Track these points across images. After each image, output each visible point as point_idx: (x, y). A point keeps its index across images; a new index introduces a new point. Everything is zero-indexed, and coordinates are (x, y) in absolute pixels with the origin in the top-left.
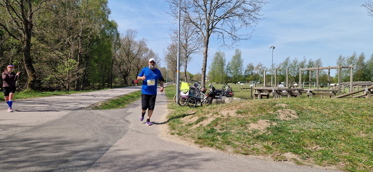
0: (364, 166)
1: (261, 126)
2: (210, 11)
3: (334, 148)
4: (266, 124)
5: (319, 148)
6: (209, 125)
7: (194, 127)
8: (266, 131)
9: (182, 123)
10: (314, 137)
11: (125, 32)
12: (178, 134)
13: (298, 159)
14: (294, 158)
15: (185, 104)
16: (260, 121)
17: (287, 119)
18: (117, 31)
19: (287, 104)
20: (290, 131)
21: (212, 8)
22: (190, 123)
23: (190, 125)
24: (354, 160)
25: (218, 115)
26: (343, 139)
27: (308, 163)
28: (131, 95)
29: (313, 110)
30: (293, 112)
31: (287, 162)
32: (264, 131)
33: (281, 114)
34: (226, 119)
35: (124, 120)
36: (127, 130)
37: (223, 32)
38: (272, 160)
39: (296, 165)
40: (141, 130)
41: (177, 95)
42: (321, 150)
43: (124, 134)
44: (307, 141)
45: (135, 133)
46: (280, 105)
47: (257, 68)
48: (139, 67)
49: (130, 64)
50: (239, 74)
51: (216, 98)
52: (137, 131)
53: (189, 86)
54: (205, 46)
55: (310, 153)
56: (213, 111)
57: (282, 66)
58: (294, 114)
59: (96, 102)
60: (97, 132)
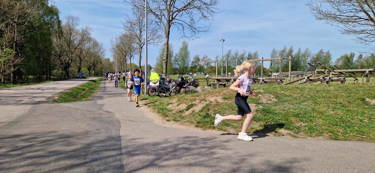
0: (343, 135)
5: (303, 124)
6: (202, 111)
7: (187, 113)
8: (256, 113)
9: (171, 111)
10: (297, 115)
11: (66, 19)
12: (173, 120)
13: (292, 133)
14: (289, 133)
15: (154, 95)
17: (269, 102)
19: (264, 89)
20: (275, 112)
22: (180, 110)
23: (181, 112)
24: (334, 131)
25: (206, 101)
26: (319, 116)
27: (301, 136)
28: (81, 87)
29: (286, 94)
30: (272, 96)
31: (285, 137)
33: (262, 98)
34: (215, 104)
35: (104, 111)
36: (119, 120)
37: (183, 23)
38: (273, 136)
39: (293, 138)
40: (132, 119)
41: (145, 86)
42: (306, 126)
43: (119, 123)
44: (293, 119)
45: (130, 122)
46: (259, 90)
47: (203, 60)
48: (82, 58)
49: (72, 55)
50: (186, 66)
51: (184, 88)
52: (129, 120)
53: (159, 76)
54: (166, 36)
55: (299, 128)
56: (197, 98)
57: (225, 58)
58: (273, 98)
59: (51, 95)
60: (88, 122)
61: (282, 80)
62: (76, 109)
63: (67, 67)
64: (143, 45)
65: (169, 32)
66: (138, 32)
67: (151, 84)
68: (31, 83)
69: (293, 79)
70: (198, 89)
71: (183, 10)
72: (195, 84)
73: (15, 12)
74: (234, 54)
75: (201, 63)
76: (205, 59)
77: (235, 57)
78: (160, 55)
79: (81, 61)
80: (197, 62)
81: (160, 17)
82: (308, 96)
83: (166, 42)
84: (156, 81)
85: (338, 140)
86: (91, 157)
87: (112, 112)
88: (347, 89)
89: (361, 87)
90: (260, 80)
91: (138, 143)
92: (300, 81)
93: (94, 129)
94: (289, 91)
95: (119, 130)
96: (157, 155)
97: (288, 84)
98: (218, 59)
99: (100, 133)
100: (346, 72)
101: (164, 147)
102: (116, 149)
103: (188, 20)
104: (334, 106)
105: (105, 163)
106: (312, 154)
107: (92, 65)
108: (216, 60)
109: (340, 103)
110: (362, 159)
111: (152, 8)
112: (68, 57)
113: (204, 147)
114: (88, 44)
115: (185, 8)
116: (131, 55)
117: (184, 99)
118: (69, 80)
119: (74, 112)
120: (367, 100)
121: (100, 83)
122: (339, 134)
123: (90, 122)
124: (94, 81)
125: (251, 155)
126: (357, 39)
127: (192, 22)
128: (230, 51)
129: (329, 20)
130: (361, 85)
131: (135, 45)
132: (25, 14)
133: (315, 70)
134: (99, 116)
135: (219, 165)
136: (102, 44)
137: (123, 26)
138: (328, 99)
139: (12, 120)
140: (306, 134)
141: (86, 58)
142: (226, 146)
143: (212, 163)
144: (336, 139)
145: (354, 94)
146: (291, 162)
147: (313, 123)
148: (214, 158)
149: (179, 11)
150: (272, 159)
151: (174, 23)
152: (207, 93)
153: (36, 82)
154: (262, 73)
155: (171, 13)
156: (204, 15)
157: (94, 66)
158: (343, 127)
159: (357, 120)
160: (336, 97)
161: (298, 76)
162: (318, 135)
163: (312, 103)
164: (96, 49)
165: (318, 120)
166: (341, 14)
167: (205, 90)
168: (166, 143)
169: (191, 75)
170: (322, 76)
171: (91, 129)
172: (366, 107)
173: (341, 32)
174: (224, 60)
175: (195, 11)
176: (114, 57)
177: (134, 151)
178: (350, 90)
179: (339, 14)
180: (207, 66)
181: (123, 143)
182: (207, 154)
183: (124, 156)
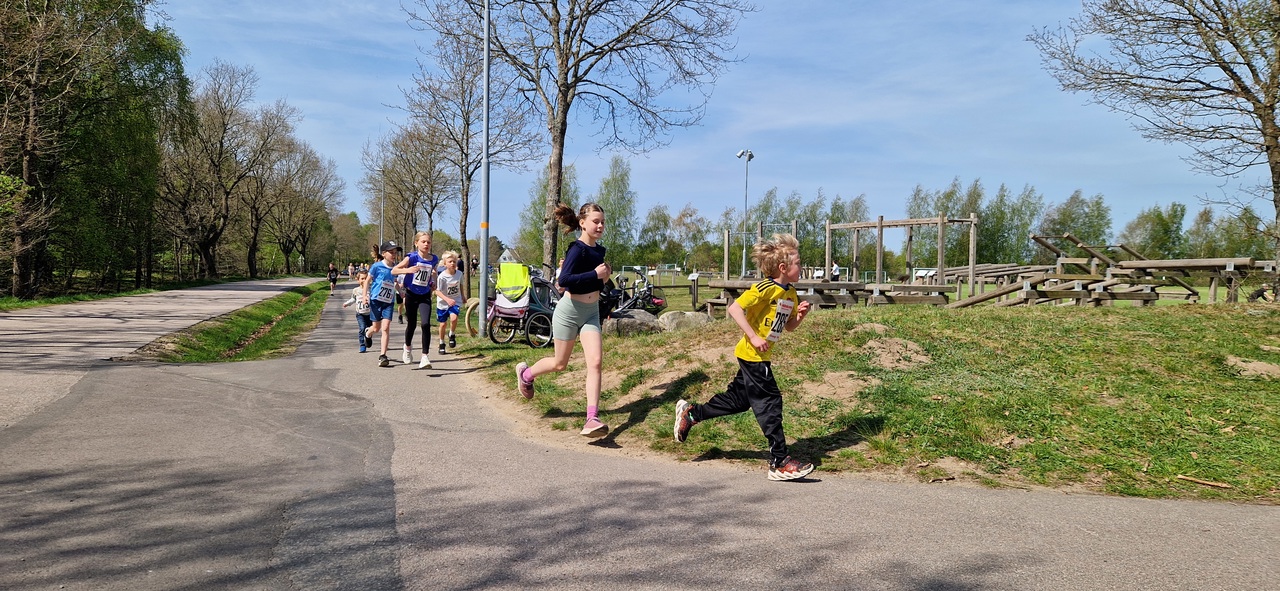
0: (1152, 479)
1: (838, 390)
2: (571, 24)
3: (1056, 438)
4: (850, 383)
5: (1019, 443)
6: (674, 395)
7: (622, 401)
8: (859, 402)
9: (570, 393)
10: (996, 412)
11: (208, 76)
13: (979, 472)
14: (969, 471)
15: (511, 339)
16: (829, 375)
17: (903, 365)
18: (179, 71)
19: (885, 322)
20: (924, 399)
21: (578, 12)
24: (1120, 466)
25: (690, 361)
26: (1070, 414)
27: (1011, 483)
28: (256, 312)
29: (959, 340)
30: (912, 345)
31: (958, 483)
32: (853, 404)
33: (879, 352)
34: (721, 373)
35: (335, 393)
36: (387, 425)
37: (614, 96)
38: (916, 481)
39: (985, 488)
40: (435, 422)
41: (481, 308)
42: (1027, 447)
43: (390, 435)
44: (983, 425)
45: (425, 432)
46: (868, 326)
47: (680, 222)
48: (262, 210)
49: (226, 199)
50: (621, 242)
51: (614, 316)
52: (425, 426)
53: (530, 274)
54: (554, 140)
55: (1002, 455)
56: (660, 351)
57: (754, 217)
58: (917, 353)
59: (152, 338)
60: (279, 432)
61: (946, 294)
62: (238, 385)
63: (208, 240)
64: (476, 168)
65: (564, 124)
66: (459, 122)
67: (502, 302)
68: (81, 296)
69: (982, 291)
70: (664, 319)
71: (611, 50)
72: (654, 303)
73: (31, 49)
74: (784, 205)
75: (675, 234)
76: (688, 220)
77: (786, 215)
78: (534, 203)
79: (259, 220)
80: (658, 228)
81: (533, 72)
82: (1036, 347)
83: (554, 159)
84: (520, 292)
85: (1136, 495)
86: (287, 552)
87: (364, 399)
88: (1162, 325)
89: (1209, 318)
90: (872, 292)
91: (455, 504)
92: (1007, 298)
93: (300, 454)
94: (969, 330)
95: (388, 460)
96: (519, 544)
97: (966, 306)
98: (731, 219)
99: (322, 468)
100: (1160, 269)
101: (543, 518)
102: (375, 525)
103: (630, 86)
104: (1119, 380)
105: (338, 574)
106: (1050, 543)
107: (297, 237)
108: (722, 224)
109: (1141, 372)
110: (1217, 560)
111: (506, 42)
112: (214, 207)
113: (682, 519)
114: (285, 162)
115: (620, 44)
116: (431, 201)
117: (614, 355)
118: (217, 286)
119: (230, 398)
120: (1232, 360)
121: (324, 298)
122: (1137, 475)
123: (286, 431)
124: (305, 291)
125: (842, 546)
126: (1198, 157)
127: (643, 91)
128: (771, 193)
129: (1104, 93)
130: (1209, 311)
131: (448, 170)
132: (66, 56)
133: (1056, 261)
134: (318, 411)
135: (733, 578)
136: (331, 163)
137: (405, 104)
138: (1100, 358)
139: (11, 424)
140: (1027, 475)
141: (275, 210)
142: (759, 515)
143: (709, 571)
144: (1129, 492)
145: (1187, 342)
146: (978, 569)
147: (1049, 436)
148: (716, 555)
149: (599, 52)
150: (914, 560)
151: (583, 96)
152: (693, 333)
153: (102, 292)
154: (878, 268)
155: (571, 62)
156: (686, 67)
157: (305, 238)
158: (1152, 451)
159: (1198, 428)
160: (1129, 349)
161: (1001, 280)
162: (1068, 480)
163: (1047, 371)
164: (313, 181)
165: (1069, 429)
166: (1145, 74)
167: (687, 324)
168: (549, 503)
169: (638, 272)
170: (1081, 282)
171: (290, 457)
172: (1229, 384)
173: (1143, 133)
174: (751, 222)
175: (654, 56)
176: (375, 207)
177: (441, 529)
178: (1173, 328)
179: (1137, 72)
180: (693, 245)
181: (403, 505)
182: (693, 542)
183: (405, 548)
